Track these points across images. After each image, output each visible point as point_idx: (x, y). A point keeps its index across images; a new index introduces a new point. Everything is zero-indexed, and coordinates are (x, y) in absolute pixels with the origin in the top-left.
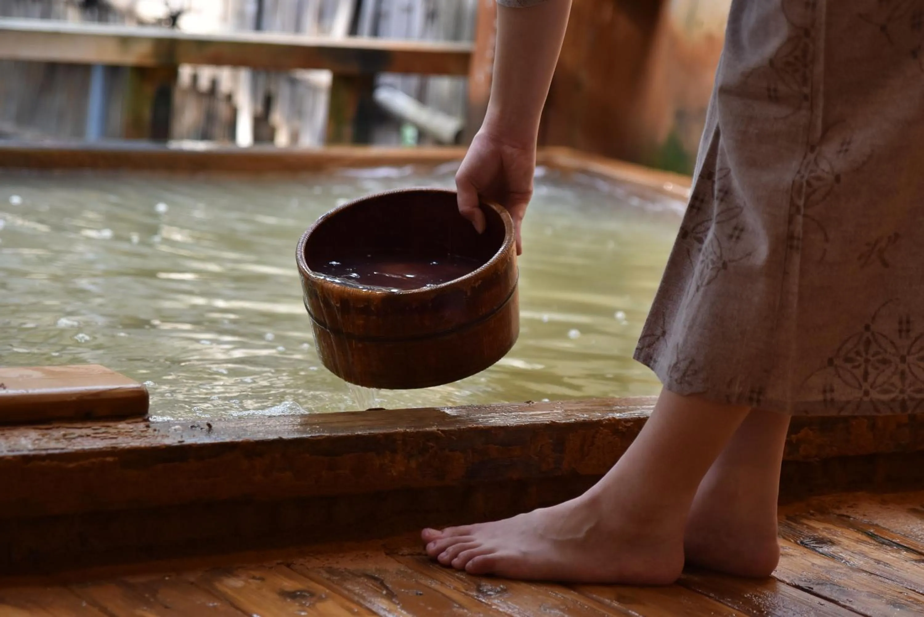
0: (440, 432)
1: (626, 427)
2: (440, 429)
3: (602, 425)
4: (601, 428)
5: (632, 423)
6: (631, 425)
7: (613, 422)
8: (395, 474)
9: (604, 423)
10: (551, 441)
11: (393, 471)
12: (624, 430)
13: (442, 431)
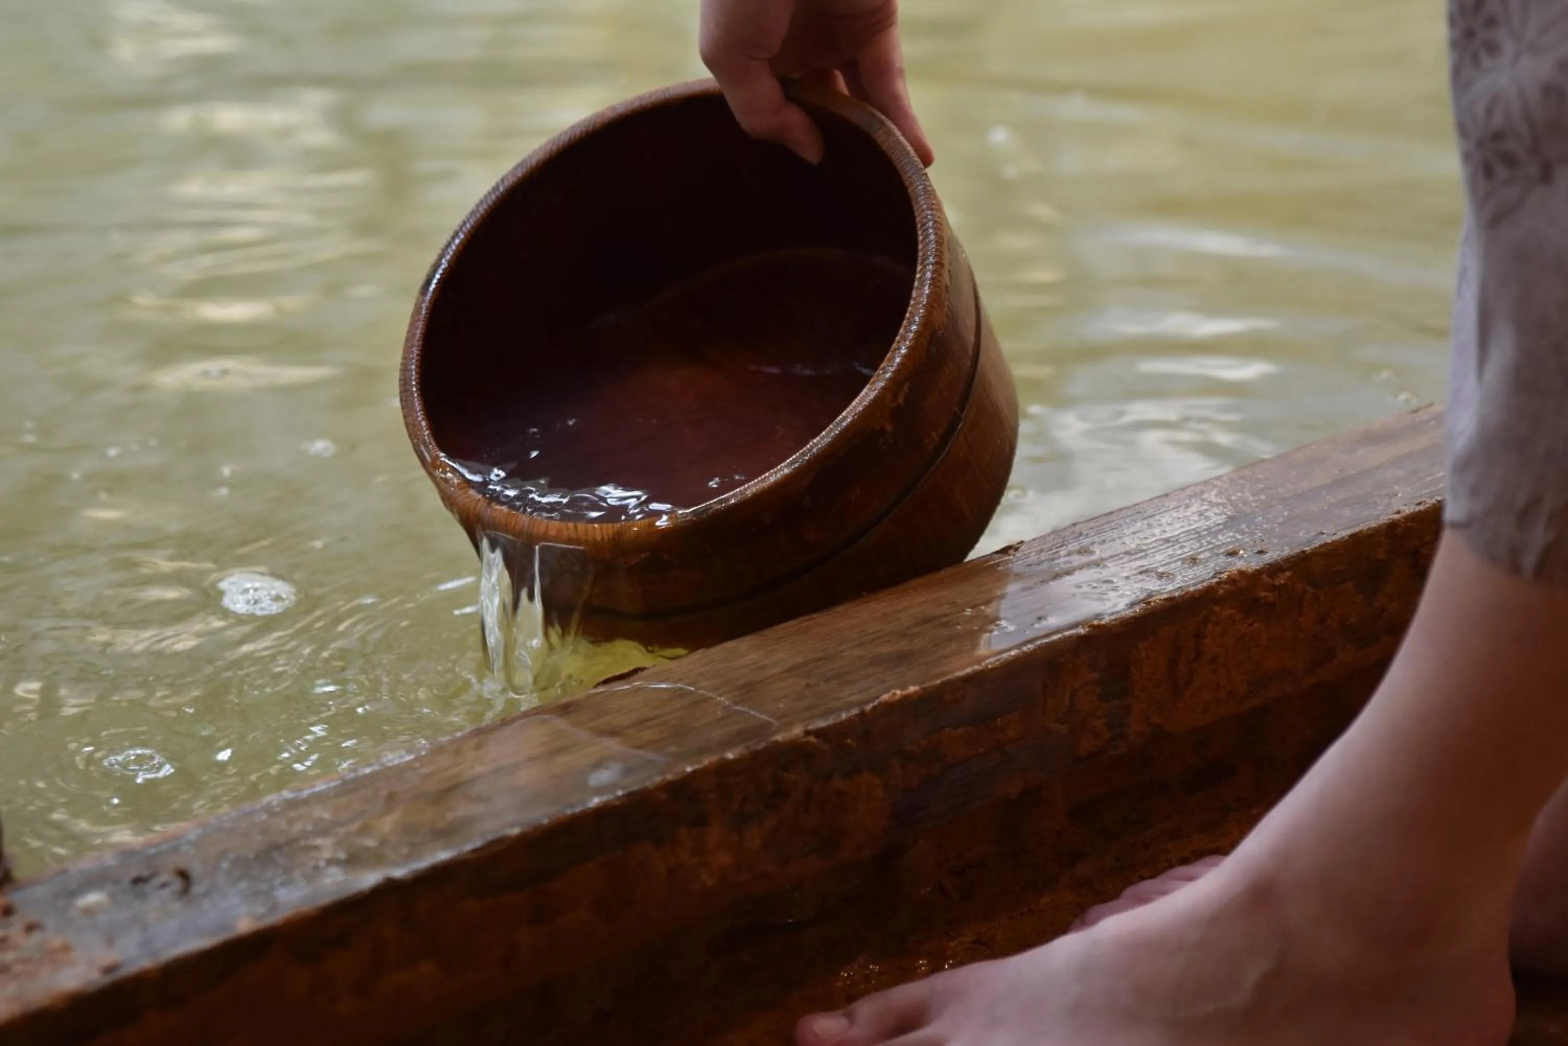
0: (812, 739)
1: (1274, 588)
2: (811, 727)
3: (1217, 601)
4: (1217, 609)
5: (1288, 574)
6: (1289, 578)
7: (1243, 584)
8: (710, 882)
9: (1221, 592)
10: (1095, 675)
11: (704, 877)
12: (1271, 596)
13: (818, 733)
